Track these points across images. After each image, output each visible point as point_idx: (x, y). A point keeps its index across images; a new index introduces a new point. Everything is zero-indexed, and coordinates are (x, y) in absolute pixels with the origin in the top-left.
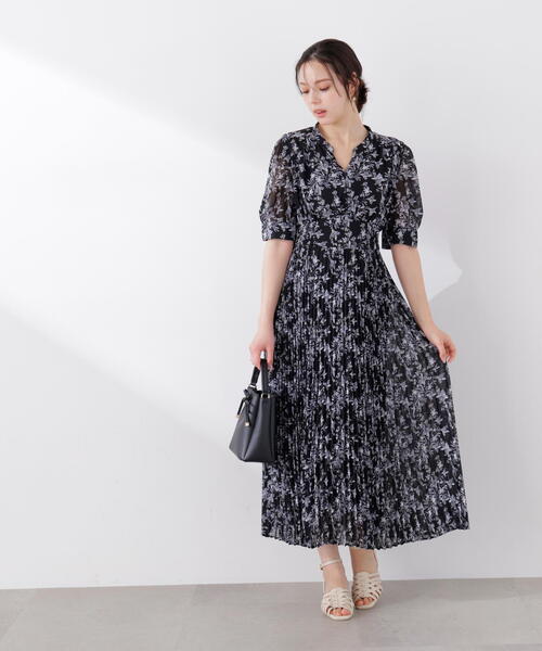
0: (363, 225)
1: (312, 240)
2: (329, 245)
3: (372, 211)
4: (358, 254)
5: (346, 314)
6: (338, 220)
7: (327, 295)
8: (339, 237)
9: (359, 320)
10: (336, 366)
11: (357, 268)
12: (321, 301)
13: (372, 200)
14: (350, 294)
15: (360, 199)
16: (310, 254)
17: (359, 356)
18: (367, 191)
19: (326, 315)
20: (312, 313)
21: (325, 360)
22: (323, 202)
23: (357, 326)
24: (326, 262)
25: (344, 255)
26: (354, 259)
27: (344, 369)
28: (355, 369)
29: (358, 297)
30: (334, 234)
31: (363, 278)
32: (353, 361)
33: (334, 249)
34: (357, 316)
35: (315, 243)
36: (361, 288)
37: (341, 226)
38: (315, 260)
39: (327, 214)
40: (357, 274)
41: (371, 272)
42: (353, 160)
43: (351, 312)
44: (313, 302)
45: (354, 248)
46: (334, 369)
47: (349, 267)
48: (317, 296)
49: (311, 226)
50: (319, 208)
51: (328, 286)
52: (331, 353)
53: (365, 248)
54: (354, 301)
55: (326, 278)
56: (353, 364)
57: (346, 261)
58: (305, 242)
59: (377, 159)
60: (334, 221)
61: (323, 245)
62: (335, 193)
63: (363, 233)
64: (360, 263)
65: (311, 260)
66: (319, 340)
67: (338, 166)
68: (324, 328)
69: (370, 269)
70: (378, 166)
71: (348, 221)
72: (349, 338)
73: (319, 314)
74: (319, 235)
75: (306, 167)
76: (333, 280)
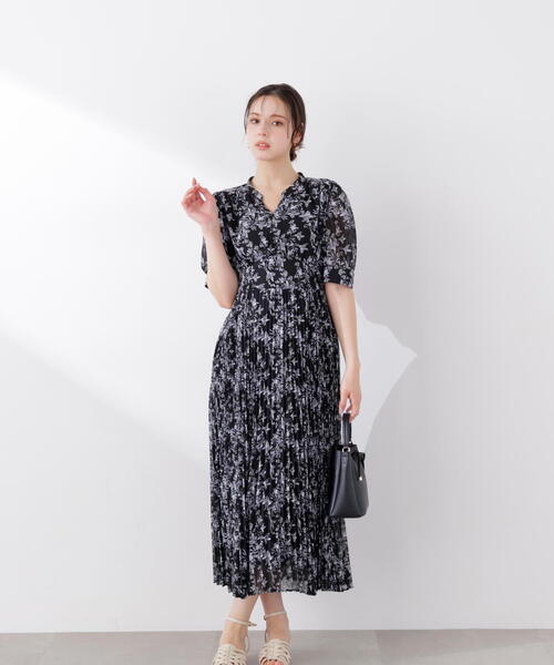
0: (297, 264)
1: (250, 284)
2: (267, 287)
3: (303, 248)
4: (297, 293)
5: (286, 354)
6: (271, 261)
7: (266, 337)
8: (276, 278)
9: (300, 361)
10: (275, 409)
11: (296, 308)
12: (261, 343)
13: (300, 236)
14: (291, 334)
15: (287, 237)
16: (249, 298)
17: (300, 397)
18: (294, 228)
19: (266, 357)
20: (253, 357)
21: (264, 404)
22: (251, 244)
23: (298, 366)
24: (264, 304)
25: (283, 296)
26: (293, 298)
27: (285, 410)
28: (296, 410)
29: (299, 336)
30: (270, 275)
31: (304, 318)
32: (294, 402)
33: (273, 290)
34: (298, 356)
35: (254, 286)
36: (301, 328)
37: (275, 267)
38: (254, 303)
39: (259, 257)
40: (297, 313)
41: (313, 312)
42: (281, 202)
43: (291, 352)
44: (253, 345)
45: (293, 288)
46: (273, 412)
47: (289, 307)
48: (256, 339)
49: (248, 271)
50: (249, 251)
51: (268, 328)
52: (270, 396)
53: (305, 287)
54: (294, 341)
55: (265, 320)
56: (294, 405)
57: (286, 301)
58: (245, 287)
59: (306, 199)
60: (267, 263)
61: (261, 287)
62: (261, 233)
63: (300, 272)
64: (300, 302)
65: (250, 304)
66: (259, 384)
67: (266, 209)
68: (263, 371)
69: (310, 308)
70: (307, 205)
71: (281, 261)
72: (290, 379)
73: (259, 357)
74: (256, 278)
75: (234, 216)
76: (273, 321)
